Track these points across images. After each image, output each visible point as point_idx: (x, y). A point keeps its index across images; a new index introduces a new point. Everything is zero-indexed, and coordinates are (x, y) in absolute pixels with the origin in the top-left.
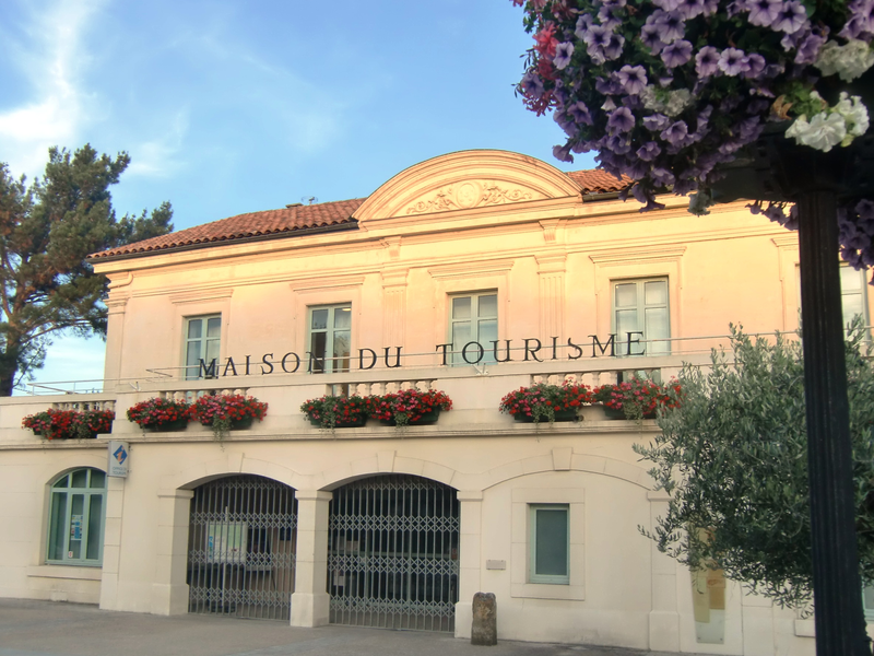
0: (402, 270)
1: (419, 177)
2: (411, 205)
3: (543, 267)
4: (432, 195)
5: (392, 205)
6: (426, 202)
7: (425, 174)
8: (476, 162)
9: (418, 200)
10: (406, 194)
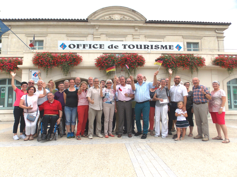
0: (100, 34)
1: (105, 11)
2: (102, 18)
3: (134, 37)
4: (108, 17)
5: (97, 17)
6: (106, 18)
7: (106, 11)
8: (120, 10)
9: (104, 17)
10: (101, 15)
